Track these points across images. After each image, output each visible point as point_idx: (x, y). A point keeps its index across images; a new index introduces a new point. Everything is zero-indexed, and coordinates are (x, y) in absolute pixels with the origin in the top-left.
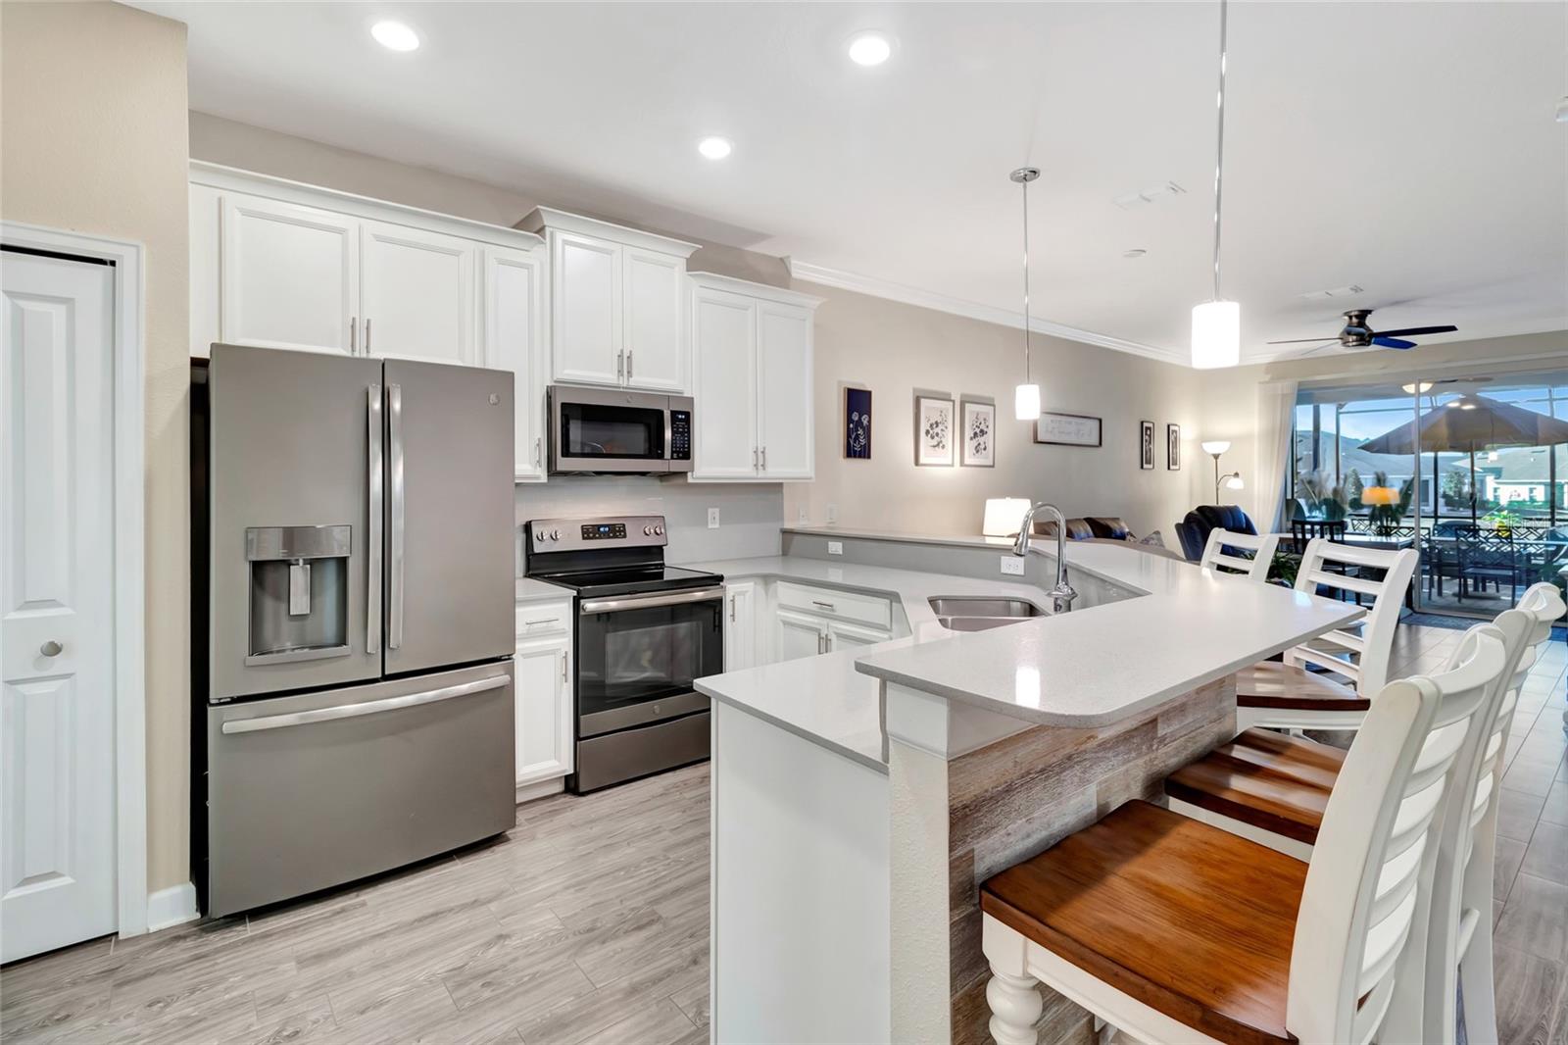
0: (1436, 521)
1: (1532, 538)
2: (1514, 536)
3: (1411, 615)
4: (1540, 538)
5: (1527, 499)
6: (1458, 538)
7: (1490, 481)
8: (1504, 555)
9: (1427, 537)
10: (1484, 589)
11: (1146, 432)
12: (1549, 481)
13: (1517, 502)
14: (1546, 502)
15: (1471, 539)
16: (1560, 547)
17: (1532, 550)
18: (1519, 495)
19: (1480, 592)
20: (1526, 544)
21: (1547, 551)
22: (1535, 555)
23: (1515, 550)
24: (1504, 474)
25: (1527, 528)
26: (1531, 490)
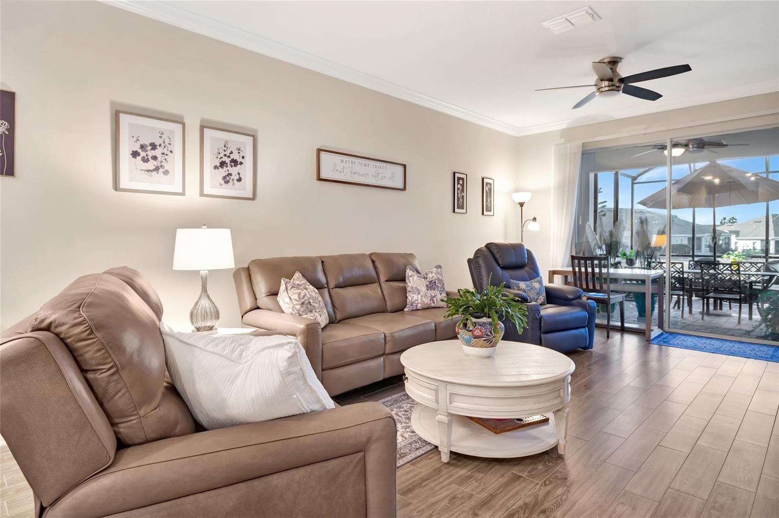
0: (693, 259)
1: (754, 269)
2: (741, 269)
3: (662, 334)
4: (758, 270)
5: (752, 248)
6: (702, 271)
7: (733, 238)
8: (735, 282)
9: (681, 269)
10: (721, 309)
11: (459, 182)
12: (765, 238)
13: (747, 250)
14: (762, 250)
15: (712, 271)
16: (772, 277)
17: (753, 279)
18: (748, 246)
19: (718, 312)
20: (749, 275)
21: (764, 279)
22: (756, 282)
23: (742, 279)
24: (740, 234)
25: (751, 263)
26: (754, 243)
